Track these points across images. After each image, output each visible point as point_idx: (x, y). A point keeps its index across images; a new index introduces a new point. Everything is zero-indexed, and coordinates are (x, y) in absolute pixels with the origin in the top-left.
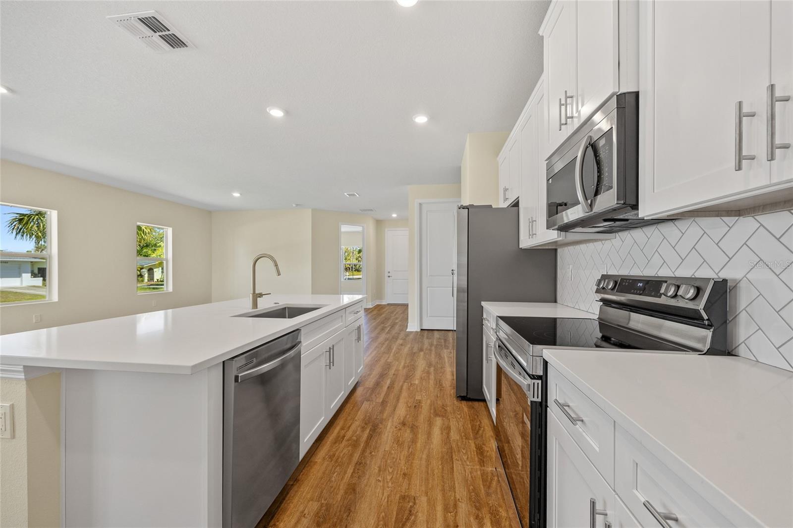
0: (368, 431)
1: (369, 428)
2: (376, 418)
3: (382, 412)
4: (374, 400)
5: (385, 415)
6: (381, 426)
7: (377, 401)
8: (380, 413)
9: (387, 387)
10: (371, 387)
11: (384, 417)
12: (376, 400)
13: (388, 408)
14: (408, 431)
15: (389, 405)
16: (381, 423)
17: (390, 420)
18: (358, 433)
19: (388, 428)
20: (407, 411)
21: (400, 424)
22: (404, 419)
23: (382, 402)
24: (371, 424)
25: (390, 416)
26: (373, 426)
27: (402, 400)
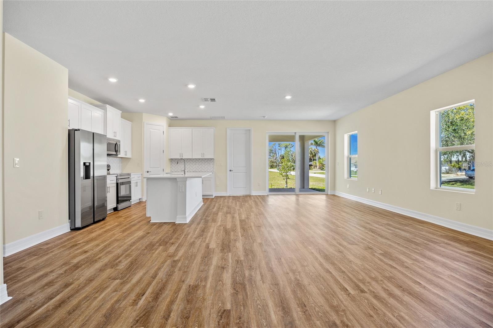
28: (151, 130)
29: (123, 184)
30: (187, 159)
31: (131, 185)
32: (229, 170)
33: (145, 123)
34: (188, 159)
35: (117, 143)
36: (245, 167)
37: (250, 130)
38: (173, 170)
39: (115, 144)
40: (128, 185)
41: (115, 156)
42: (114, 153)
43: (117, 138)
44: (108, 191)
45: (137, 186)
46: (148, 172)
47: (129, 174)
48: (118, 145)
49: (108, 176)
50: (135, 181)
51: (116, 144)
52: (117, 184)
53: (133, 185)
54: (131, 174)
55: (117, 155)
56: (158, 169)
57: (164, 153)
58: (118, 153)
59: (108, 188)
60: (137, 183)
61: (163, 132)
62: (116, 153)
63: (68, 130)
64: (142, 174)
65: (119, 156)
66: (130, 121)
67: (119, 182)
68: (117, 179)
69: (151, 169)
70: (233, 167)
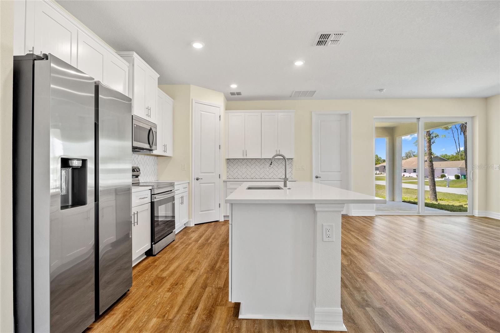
0: (217, 267)
1: (216, 268)
2: (211, 274)
3: (207, 278)
4: (214, 289)
5: (205, 277)
6: (209, 269)
7: (211, 288)
8: (208, 278)
9: (199, 309)
10: (219, 308)
11: (206, 275)
12: (212, 290)
13: (202, 282)
14: (191, 268)
15: (200, 285)
16: (208, 271)
17: (201, 273)
18: (223, 265)
19: (204, 269)
20: (186, 280)
21: (195, 271)
22: (191, 274)
23: (206, 287)
24: (215, 270)
25: (201, 276)
26: (214, 269)
27: (186, 290)
28: (202, 112)
29: (162, 202)
30: (251, 159)
31: (174, 203)
32: (315, 177)
33: (193, 100)
34: (253, 159)
35: (151, 128)
36: (340, 172)
37: (347, 115)
38: (230, 177)
39: (148, 131)
40: (170, 204)
41: (148, 152)
42: (147, 146)
43: (153, 119)
44: (136, 221)
45: (182, 203)
46: (197, 179)
47: (172, 185)
48: (154, 133)
49: (134, 189)
50: (181, 195)
51: (150, 131)
52: (152, 204)
53: (177, 202)
54: (175, 184)
55: (152, 150)
56: (213, 174)
57: (220, 150)
58: (153, 147)
59: (136, 215)
60: (182, 197)
61: (220, 117)
62: (150, 147)
63: (14, 56)
64: (189, 183)
65: (155, 152)
66: (171, 98)
67: (155, 200)
68: (152, 195)
69: (202, 174)
70: (321, 172)
